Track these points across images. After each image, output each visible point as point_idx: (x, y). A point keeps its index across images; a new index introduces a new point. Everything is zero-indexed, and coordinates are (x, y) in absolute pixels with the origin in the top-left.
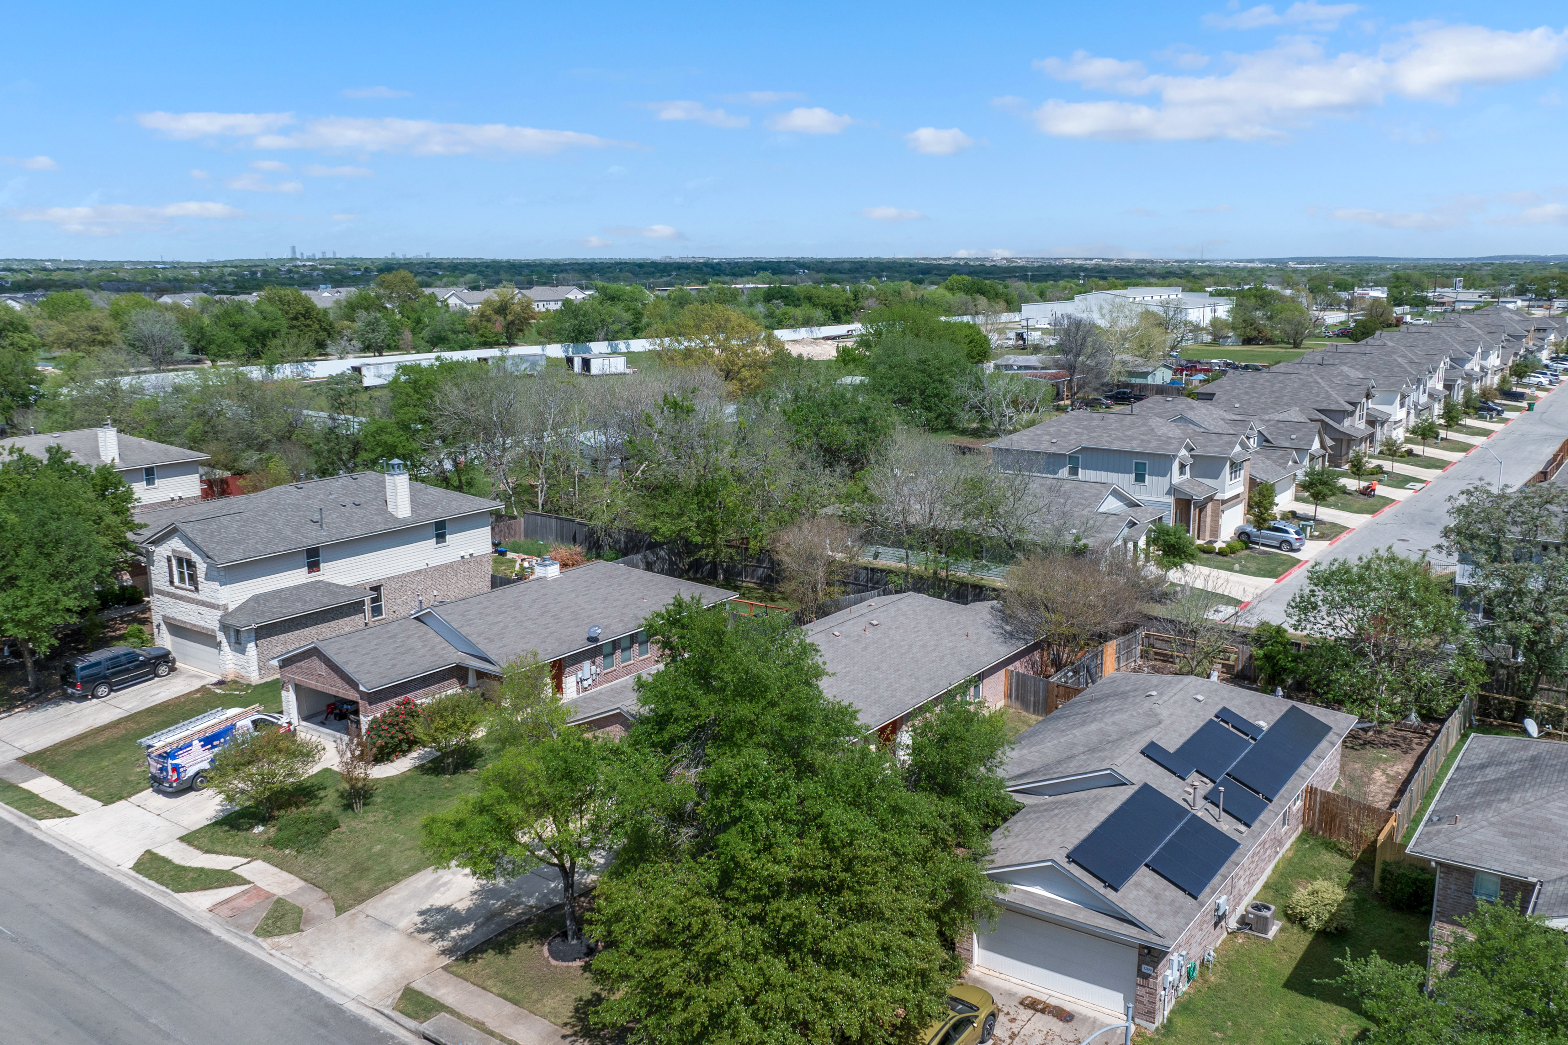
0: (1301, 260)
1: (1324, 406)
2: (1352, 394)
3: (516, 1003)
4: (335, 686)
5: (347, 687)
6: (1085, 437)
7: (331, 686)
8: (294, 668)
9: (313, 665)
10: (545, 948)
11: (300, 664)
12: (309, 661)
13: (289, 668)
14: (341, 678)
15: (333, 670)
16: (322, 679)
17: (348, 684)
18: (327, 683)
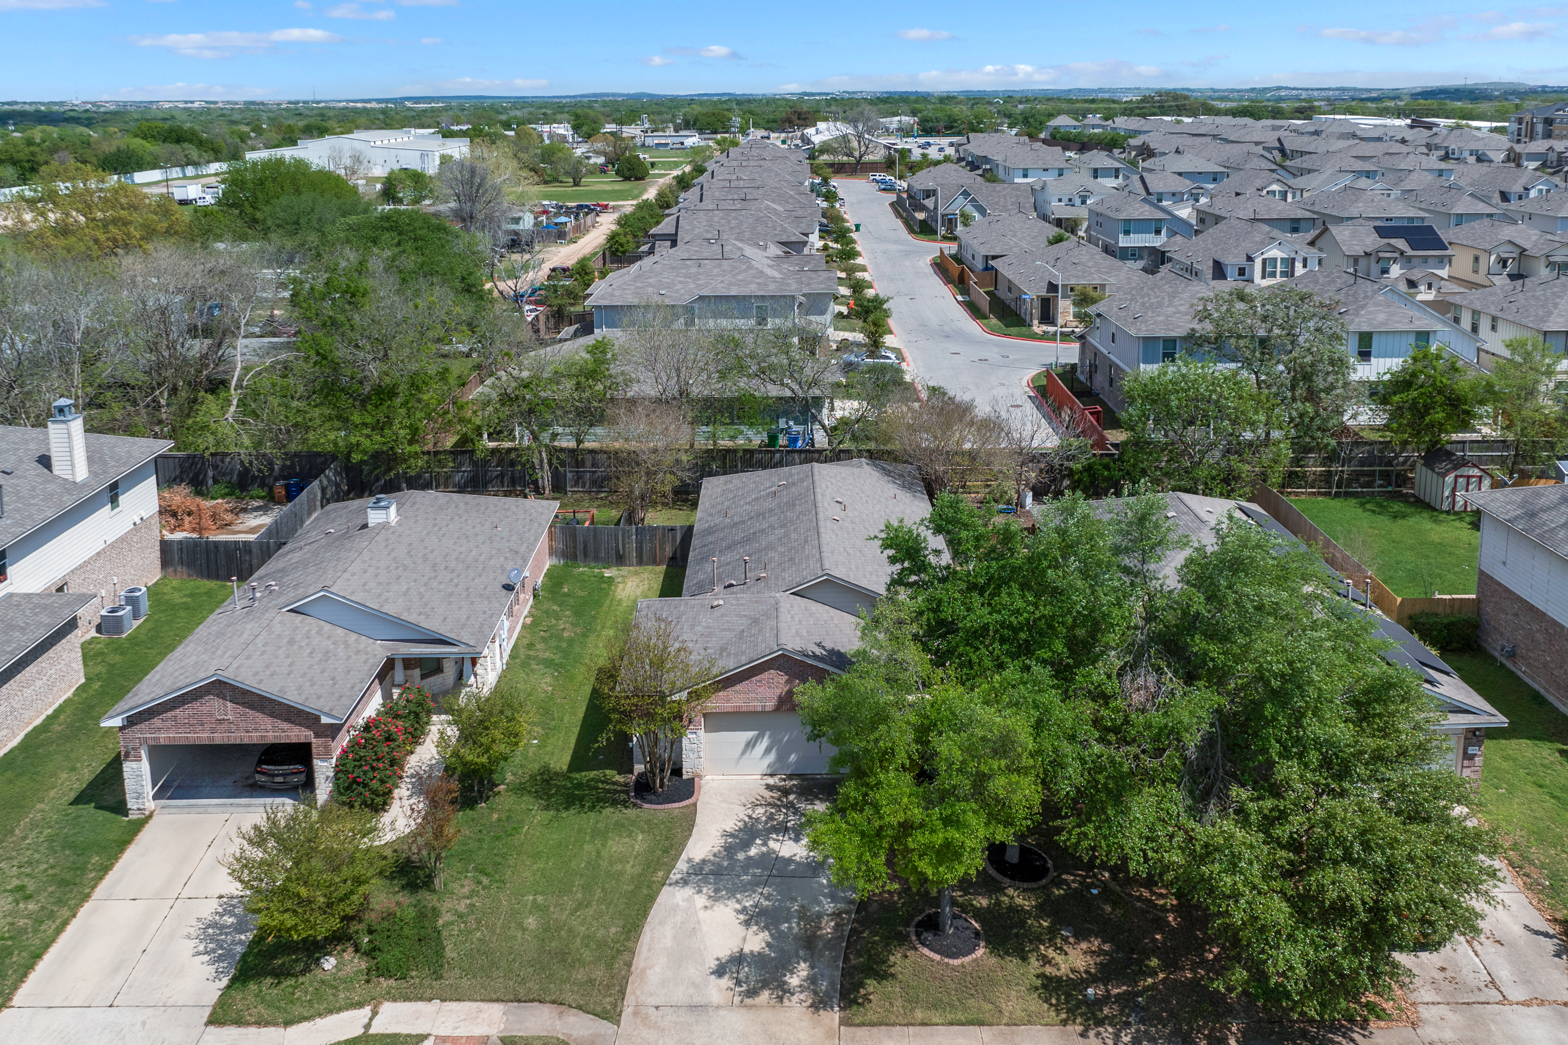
0: (417, 100)
1: (784, 239)
2: (803, 225)
3: (981, 1023)
4: (256, 730)
5: (285, 725)
6: (692, 286)
7: (248, 732)
8: (157, 722)
9: (205, 709)
10: (926, 951)
11: (173, 713)
12: (196, 704)
13: (143, 726)
14: (272, 715)
15: (252, 707)
16: (225, 726)
17: (288, 720)
18: (238, 729)
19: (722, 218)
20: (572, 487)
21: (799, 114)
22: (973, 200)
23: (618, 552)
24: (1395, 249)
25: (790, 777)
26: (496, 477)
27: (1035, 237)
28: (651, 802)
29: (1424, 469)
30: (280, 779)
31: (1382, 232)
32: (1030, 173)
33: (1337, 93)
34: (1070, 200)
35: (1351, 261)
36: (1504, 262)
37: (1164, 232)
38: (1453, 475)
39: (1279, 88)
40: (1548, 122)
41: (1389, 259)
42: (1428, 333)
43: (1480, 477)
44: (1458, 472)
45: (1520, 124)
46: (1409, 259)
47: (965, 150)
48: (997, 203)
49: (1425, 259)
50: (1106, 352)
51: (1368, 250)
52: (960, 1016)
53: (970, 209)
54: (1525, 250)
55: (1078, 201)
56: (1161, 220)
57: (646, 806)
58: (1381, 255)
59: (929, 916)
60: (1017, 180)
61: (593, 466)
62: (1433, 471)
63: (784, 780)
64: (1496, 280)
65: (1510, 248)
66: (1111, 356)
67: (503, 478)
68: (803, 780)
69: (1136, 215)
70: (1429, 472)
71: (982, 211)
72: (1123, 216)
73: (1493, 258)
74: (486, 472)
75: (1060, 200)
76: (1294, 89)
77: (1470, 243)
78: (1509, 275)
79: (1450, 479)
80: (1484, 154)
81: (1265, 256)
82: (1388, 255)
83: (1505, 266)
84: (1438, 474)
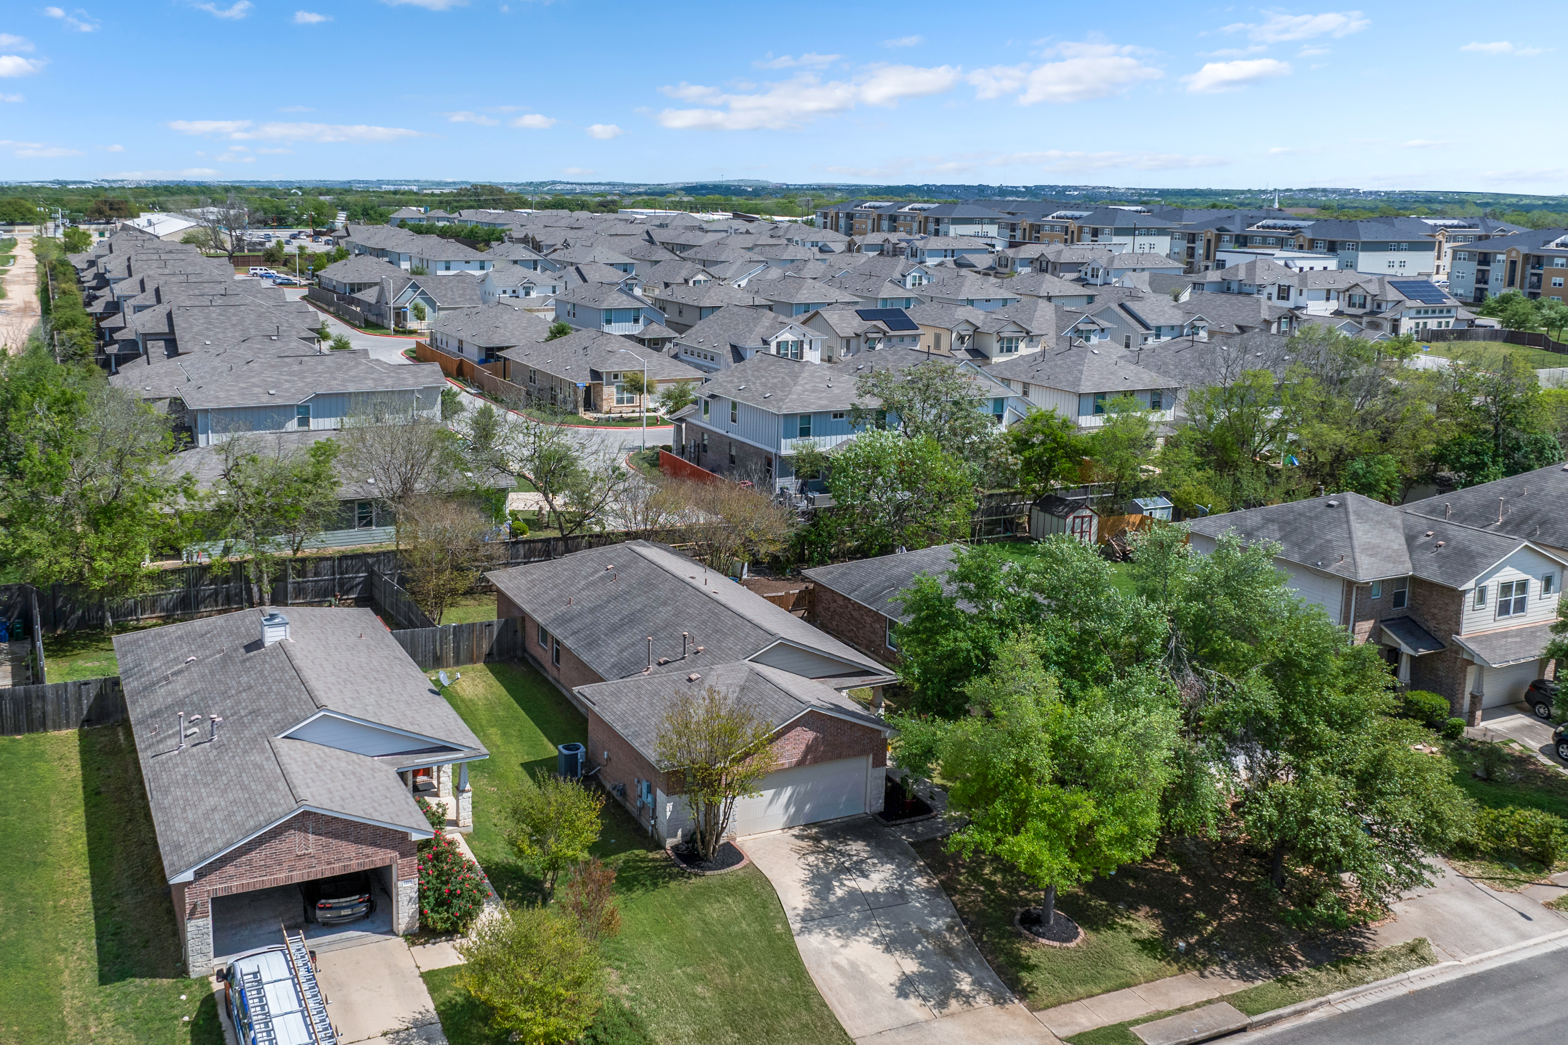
3: (1129, 986)
4: (339, 860)
5: (370, 850)
6: (301, 384)
7: (329, 863)
8: (229, 869)
9: (284, 846)
10: (1044, 941)
11: (248, 857)
12: (275, 843)
13: (213, 876)
14: (357, 841)
15: (336, 836)
16: (306, 861)
17: (374, 844)
18: (319, 863)
19: (220, 315)
20: (292, 599)
21: (111, 204)
22: (423, 293)
23: (435, 653)
24: (879, 330)
25: (808, 826)
26: (210, 596)
27: (525, 328)
28: (710, 869)
29: (1042, 514)
30: (348, 912)
31: (865, 315)
32: (452, 265)
33: (608, 188)
34: (514, 292)
35: (845, 342)
36: (961, 338)
37: (641, 320)
38: (1071, 517)
39: (554, 183)
40: (850, 216)
41: (875, 339)
42: (1003, 399)
43: (1091, 517)
44: (1076, 514)
45: (826, 218)
46: (890, 339)
47: (347, 243)
48: (445, 295)
49: (902, 338)
50: (724, 433)
51: (858, 332)
52: (1110, 985)
53: (422, 304)
54: (978, 328)
55: (522, 293)
56: (638, 309)
57: (708, 873)
58: (869, 335)
59: (1023, 914)
60: (439, 273)
61: (316, 575)
62: (1052, 514)
63: (804, 830)
64: (957, 353)
65: (967, 326)
66: (730, 435)
67: (217, 596)
68: (820, 827)
69: (616, 305)
70: (1048, 516)
71: (431, 303)
72: (605, 306)
73: (954, 335)
74: (198, 592)
75: (505, 292)
76: (568, 183)
77: (932, 324)
78: (967, 350)
79: (1069, 520)
80: (825, 245)
81: (779, 340)
82: (875, 335)
83: (963, 343)
84: (1059, 517)
